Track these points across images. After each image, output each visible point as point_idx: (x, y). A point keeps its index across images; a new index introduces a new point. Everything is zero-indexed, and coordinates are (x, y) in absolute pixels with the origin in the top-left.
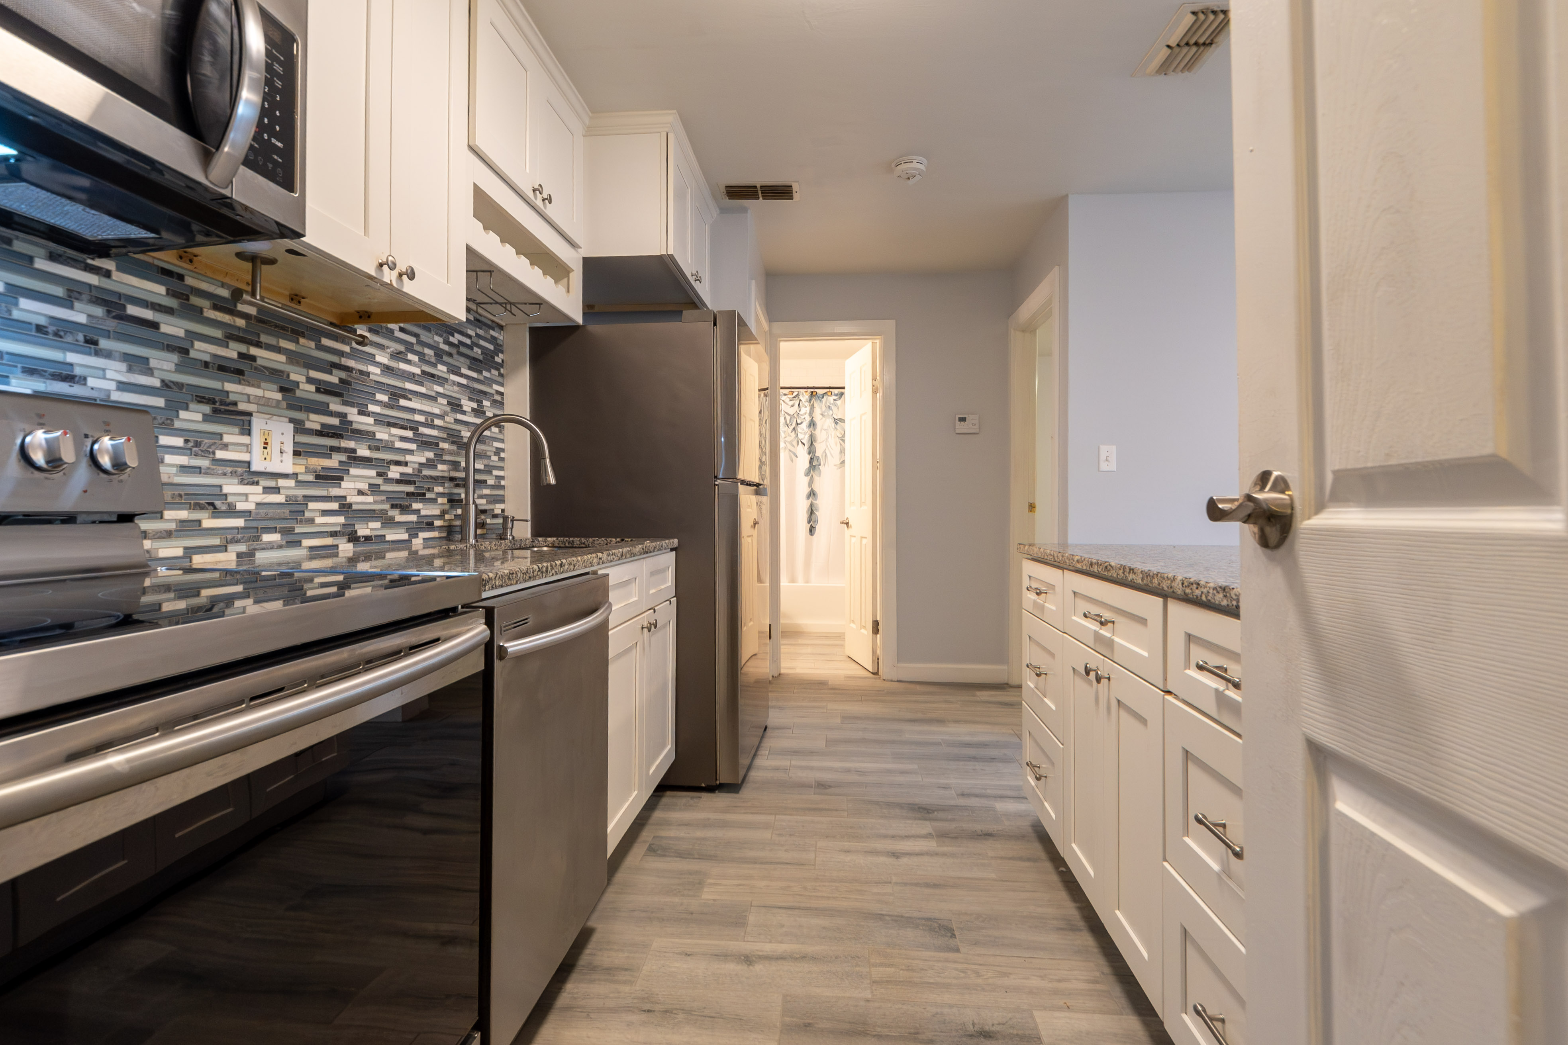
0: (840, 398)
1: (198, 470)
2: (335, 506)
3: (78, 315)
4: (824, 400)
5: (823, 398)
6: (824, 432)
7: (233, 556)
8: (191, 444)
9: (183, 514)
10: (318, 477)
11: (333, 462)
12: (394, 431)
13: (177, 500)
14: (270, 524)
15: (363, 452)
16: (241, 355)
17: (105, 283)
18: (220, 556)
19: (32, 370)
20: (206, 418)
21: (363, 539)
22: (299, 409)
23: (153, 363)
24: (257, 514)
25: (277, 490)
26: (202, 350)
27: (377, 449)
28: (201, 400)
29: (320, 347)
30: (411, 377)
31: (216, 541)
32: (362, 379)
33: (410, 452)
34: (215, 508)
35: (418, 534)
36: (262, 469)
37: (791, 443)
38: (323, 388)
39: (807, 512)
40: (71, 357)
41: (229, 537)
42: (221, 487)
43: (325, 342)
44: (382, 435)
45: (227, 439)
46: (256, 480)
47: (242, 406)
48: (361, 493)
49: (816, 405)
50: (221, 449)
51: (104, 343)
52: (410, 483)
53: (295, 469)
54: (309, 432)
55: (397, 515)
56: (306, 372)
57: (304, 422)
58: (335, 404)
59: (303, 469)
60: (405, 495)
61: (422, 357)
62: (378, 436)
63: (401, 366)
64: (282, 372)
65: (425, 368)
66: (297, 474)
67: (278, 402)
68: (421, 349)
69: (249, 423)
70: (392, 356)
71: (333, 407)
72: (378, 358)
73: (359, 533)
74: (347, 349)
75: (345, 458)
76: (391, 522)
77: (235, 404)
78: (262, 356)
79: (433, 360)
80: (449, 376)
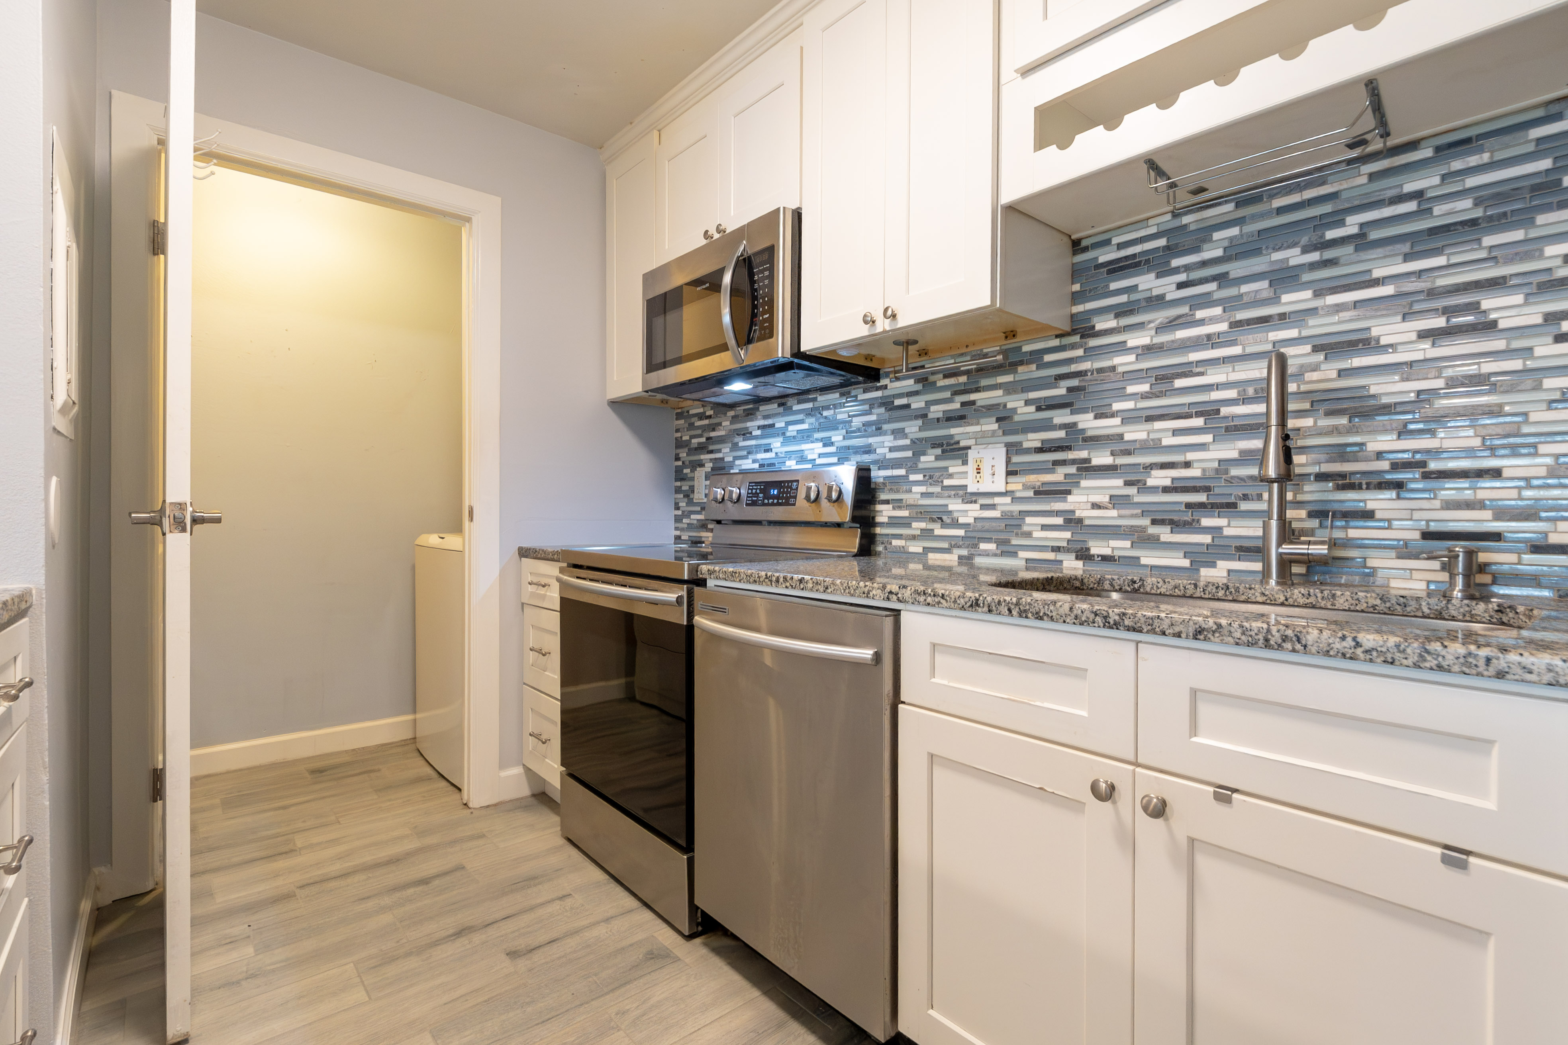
1: (931, 495)
2: (1060, 520)
3: (873, 418)
7: (956, 558)
8: (927, 477)
9: (923, 525)
10: (1037, 493)
11: (1058, 476)
12: (1158, 425)
13: (919, 515)
14: (987, 535)
15: (1102, 458)
16: (963, 404)
17: (887, 393)
18: (946, 556)
20: (937, 458)
21: (1100, 558)
22: (1014, 432)
23: (907, 430)
24: (974, 526)
25: (993, 507)
26: (936, 411)
27: (1128, 453)
28: (934, 446)
29: (1042, 366)
30: (1210, 341)
31: (945, 545)
32: (1102, 378)
33: (1202, 447)
34: (942, 521)
35: (1215, 562)
36: (975, 490)
38: (1044, 406)
40: (871, 440)
41: (953, 543)
42: (947, 505)
43: (1048, 358)
44: (1135, 433)
45: (951, 470)
46: (974, 499)
47: (963, 444)
48: (1096, 506)
50: (947, 478)
51: (885, 427)
52: (1195, 490)
53: (1011, 487)
54: (1028, 451)
55: (1165, 534)
56: (1025, 396)
57: (1020, 443)
58: (1061, 417)
59: (1020, 487)
60: (1183, 508)
61: (1229, 305)
62: (1127, 437)
63: (1182, 334)
64: (999, 405)
65: (1241, 315)
66: (1013, 492)
67: (994, 431)
68: (1232, 292)
69: (967, 454)
70: (1159, 330)
71: (1057, 421)
72: (1131, 343)
73: (1094, 551)
74: (1080, 352)
75: (1072, 470)
76: (1153, 542)
77: (958, 442)
78: (981, 398)
79: (1265, 295)
80: (1318, 303)
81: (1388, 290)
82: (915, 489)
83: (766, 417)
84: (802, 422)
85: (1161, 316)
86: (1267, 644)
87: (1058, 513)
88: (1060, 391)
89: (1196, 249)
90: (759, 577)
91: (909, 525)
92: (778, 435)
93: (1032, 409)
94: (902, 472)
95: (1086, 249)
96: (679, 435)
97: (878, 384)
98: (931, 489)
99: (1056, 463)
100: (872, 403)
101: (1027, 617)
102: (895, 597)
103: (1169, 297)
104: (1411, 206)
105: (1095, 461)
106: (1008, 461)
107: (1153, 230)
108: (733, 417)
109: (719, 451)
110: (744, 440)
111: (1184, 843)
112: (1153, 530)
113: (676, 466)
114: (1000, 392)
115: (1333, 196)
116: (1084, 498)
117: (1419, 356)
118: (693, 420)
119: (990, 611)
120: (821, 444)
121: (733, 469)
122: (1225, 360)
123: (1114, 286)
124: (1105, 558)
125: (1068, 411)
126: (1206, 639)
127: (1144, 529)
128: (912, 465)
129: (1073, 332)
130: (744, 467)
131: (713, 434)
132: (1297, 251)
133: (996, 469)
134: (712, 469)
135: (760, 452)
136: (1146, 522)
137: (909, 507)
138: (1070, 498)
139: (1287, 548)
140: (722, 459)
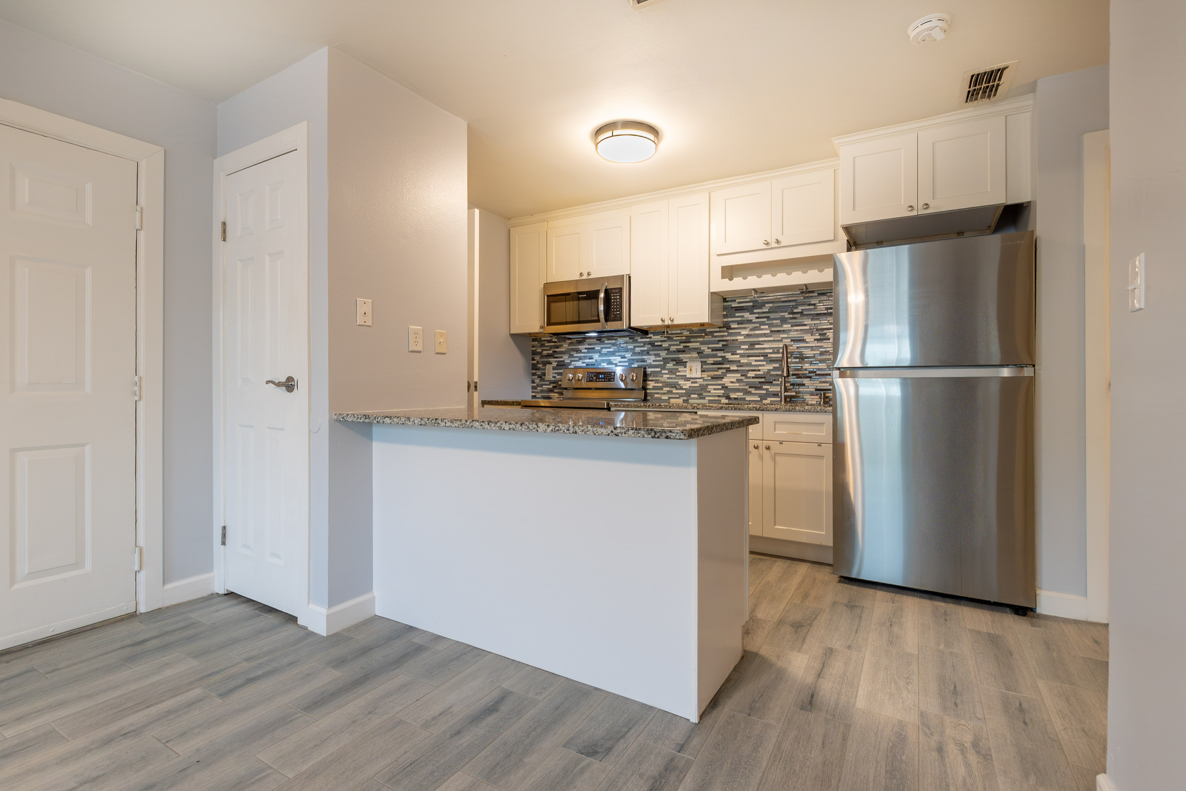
1: (671, 378)
2: (720, 387)
3: (646, 349)
7: (682, 400)
8: (669, 372)
9: (668, 389)
10: (712, 378)
11: (720, 372)
12: (751, 358)
13: (666, 385)
14: (694, 392)
15: (734, 367)
16: (684, 347)
17: (651, 340)
18: (678, 400)
19: (638, 361)
20: (674, 365)
22: (704, 357)
23: (661, 354)
24: (689, 389)
25: (696, 382)
26: (673, 348)
27: (741, 366)
28: (672, 361)
29: (713, 337)
30: (765, 335)
31: (677, 396)
32: (733, 343)
33: (763, 365)
34: (676, 388)
36: (689, 377)
38: (714, 350)
40: (644, 357)
41: (681, 395)
42: (678, 382)
43: (715, 334)
44: (744, 360)
45: (680, 369)
46: (689, 380)
47: (684, 360)
48: (732, 382)
50: (678, 372)
51: (651, 352)
52: (761, 378)
53: (703, 376)
54: (709, 364)
55: (753, 391)
56: (707, 346)
57: (706, 361)
58: (720, 354)
59: (706, 376)
60: (758, 383)
61: (771, 325)
62: (741, 361)
63: (757, 332)
64: (698, 348)
65: (773, 329)
66: (704, 377)
67: (696, 357)
68: (770, 322)
69: (686, 364)
70: (750, 330)
71: (719, 355)
72: (742, 333)
73: (731, 397)
74: (726, 334)
75: (724, 371)
76: (749, 393)
77: (682, 360)
78: (691, 345)
79: (779, 324)
80: (792, 328)
81: (807, 327)
82: (664, 376)
83: (589, 345)
84: (610, 348)
85: (751, 326)
86: (789, 411)
87: (719, 385)
88: (720, 345)
89: (761, 308)
90: (640, 405)
91: (662, 389)
92: (597, 352)
93: (710, 350)
94: (659, 369)
95: (728, 301)
96: (534, 349)
97: (648, 336)
98: (671, 376)
99: (719, 368)
100: (645, 343)
101: (736, 410)
102: (696, 408)
103: (753, 321)
104: (812, 307)
105: (732, 368)
106: (702, 367)
107: (748, 300)
108: (569, 343)
109: (562, 357)
110: (576, 353)
111: (773, 454)
112: (749, 390)
113: (532, 363)
114: (698, 344)
115: (795, 300)
116: (728, 380)
117: (814, 345)
118: (544, 342)
119: (726, 409)
120: (620, 357)
121: (570, 365)
122: (769, 341)
123: (737, 315)
124: (735, 399)
125: (722, 352)
126: (778, 411)
127: (746, 389)
128: (663, 367)
129: (724, 327)
130: (577, 365)
131: (557, 350)
132: (787, 313)
133: (698, 370)
134: (557, 365)
135: (587, 359)
136: (748, 387)
137: (662, 382)
138: (723, 380)
139: (786, 394)
140: (564, 361)
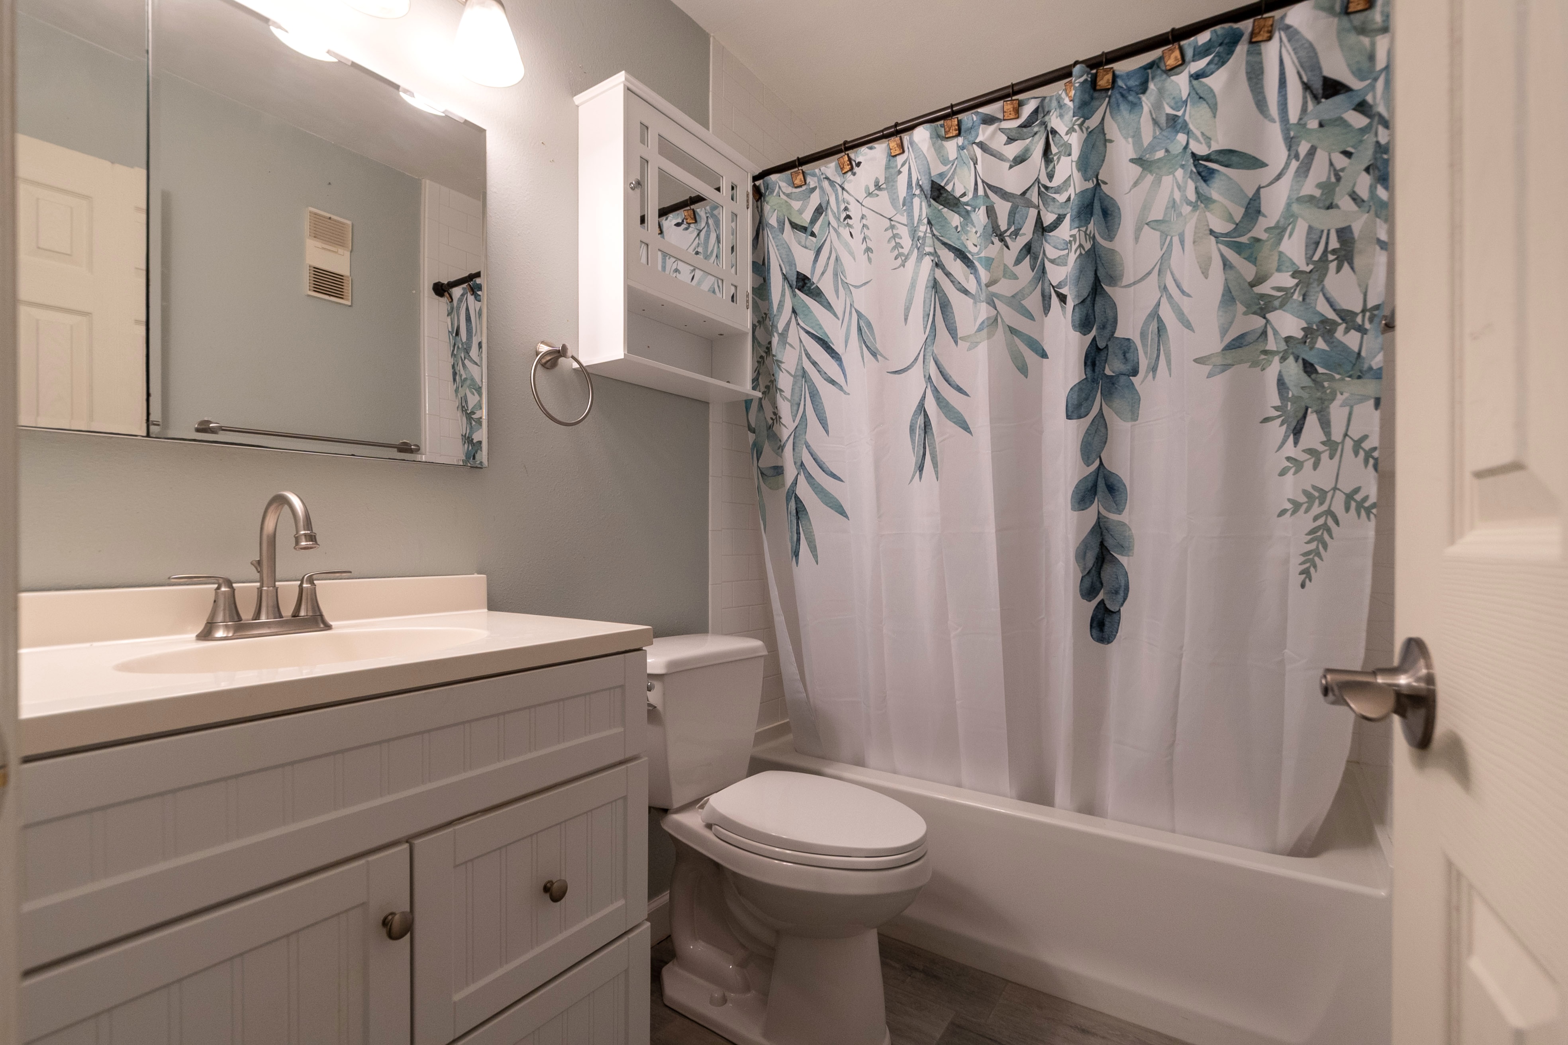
0: (1221, 61)
4: (1147, 101)
5: (1143, 88)
6: (1151, 236)
37: (1016, 302)
39: (1081, 555)
49: (1112, 129)
